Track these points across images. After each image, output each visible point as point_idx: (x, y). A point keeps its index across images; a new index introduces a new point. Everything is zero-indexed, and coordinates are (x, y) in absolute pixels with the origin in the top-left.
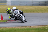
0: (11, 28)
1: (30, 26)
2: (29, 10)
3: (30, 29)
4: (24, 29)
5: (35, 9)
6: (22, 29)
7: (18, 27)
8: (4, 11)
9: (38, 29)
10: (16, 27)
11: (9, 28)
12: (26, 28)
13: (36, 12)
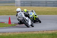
0: (21, 33)
1: (43, 31)
2: (42, 12)
3: (43, 34)
4: (35, 34)
5: (48, 11)
6: (33, 34)
7: (28, 32)
8: (13, 13)
9: (52, 34)
10: (26, 32)
11: (18, 33)
12: (38, 33)
13: (50, 14)
